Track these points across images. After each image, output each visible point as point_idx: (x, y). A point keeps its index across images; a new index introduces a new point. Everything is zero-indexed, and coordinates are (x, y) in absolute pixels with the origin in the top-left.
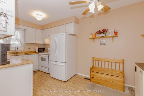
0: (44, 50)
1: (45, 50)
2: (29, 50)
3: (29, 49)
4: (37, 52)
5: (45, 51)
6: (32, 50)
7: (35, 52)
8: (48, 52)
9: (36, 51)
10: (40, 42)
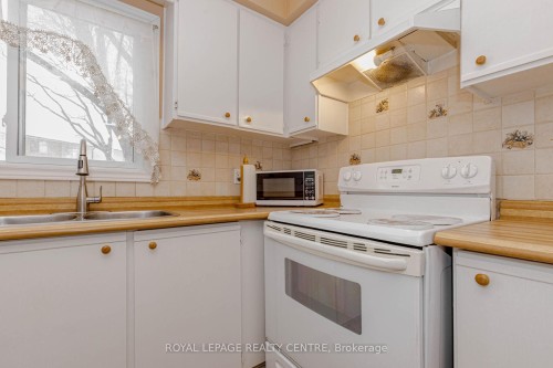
0: (300, 187)
1: (312, 188)
2: (193, 183)
3: (194, 175)
4: (249, 206)
5: (311, 195)
6: (217, 184)
7: (237, 204)
8: (332, 202)
9: (239, 198)
10: (272, 123)
